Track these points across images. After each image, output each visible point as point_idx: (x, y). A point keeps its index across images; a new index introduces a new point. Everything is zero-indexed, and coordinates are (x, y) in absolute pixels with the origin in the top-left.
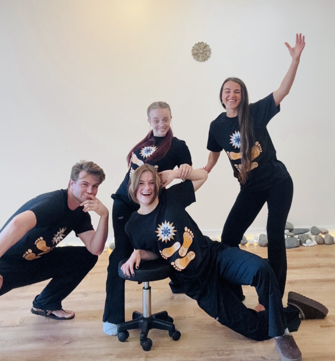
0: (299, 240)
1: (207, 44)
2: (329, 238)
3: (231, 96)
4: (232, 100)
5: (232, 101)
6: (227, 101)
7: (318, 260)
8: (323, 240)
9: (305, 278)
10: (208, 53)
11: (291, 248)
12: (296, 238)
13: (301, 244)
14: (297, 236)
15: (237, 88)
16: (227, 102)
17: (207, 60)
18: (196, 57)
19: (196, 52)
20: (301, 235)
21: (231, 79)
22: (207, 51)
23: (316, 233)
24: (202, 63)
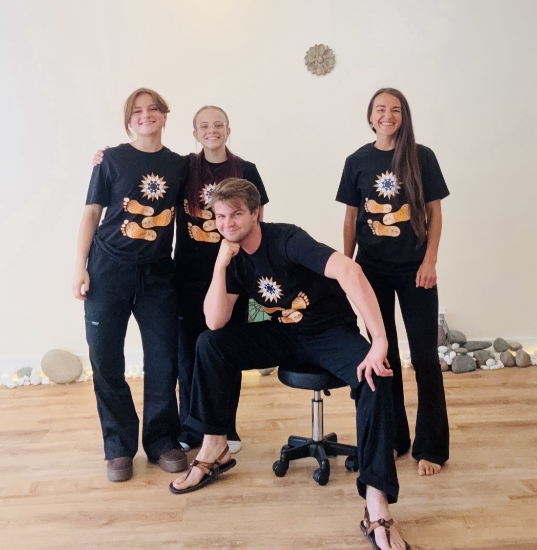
0: (475, 359)
1: (330, 48)
2: (522, 357)
3: (387, 117)
4: (388, 122)
5: (389, 124)
6: (381, 125)
7: (504, 392)
8: (514, 358)
9: (483, 421)
10: (330, 62)
11: (463, 372)
12: (470, 357)
13: (478, 367)
14: (471, 354)
15: (396, 105)
16: (379, 126)
17: (329, 72)
18: (312, 68)
19: (311, 60)
20: (479, 351)
21: (386, 91)
22: (329, 58)
23: (503, 349)
24: (322, 77)
